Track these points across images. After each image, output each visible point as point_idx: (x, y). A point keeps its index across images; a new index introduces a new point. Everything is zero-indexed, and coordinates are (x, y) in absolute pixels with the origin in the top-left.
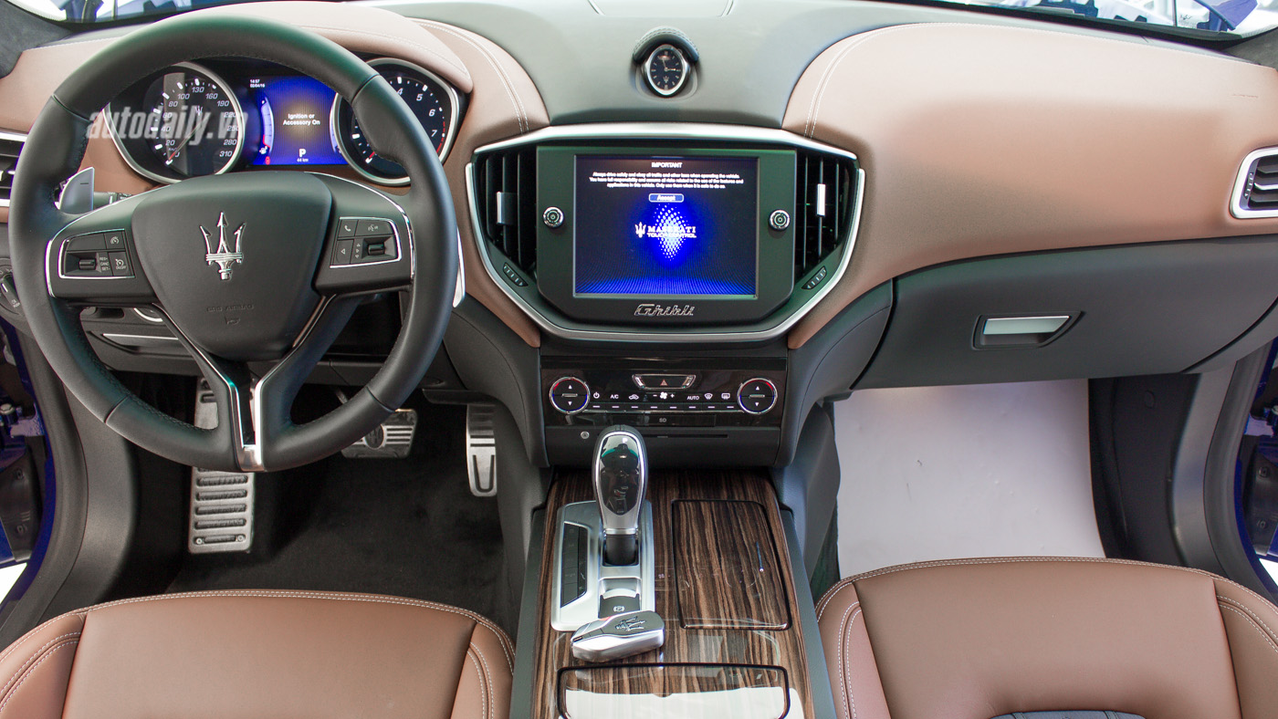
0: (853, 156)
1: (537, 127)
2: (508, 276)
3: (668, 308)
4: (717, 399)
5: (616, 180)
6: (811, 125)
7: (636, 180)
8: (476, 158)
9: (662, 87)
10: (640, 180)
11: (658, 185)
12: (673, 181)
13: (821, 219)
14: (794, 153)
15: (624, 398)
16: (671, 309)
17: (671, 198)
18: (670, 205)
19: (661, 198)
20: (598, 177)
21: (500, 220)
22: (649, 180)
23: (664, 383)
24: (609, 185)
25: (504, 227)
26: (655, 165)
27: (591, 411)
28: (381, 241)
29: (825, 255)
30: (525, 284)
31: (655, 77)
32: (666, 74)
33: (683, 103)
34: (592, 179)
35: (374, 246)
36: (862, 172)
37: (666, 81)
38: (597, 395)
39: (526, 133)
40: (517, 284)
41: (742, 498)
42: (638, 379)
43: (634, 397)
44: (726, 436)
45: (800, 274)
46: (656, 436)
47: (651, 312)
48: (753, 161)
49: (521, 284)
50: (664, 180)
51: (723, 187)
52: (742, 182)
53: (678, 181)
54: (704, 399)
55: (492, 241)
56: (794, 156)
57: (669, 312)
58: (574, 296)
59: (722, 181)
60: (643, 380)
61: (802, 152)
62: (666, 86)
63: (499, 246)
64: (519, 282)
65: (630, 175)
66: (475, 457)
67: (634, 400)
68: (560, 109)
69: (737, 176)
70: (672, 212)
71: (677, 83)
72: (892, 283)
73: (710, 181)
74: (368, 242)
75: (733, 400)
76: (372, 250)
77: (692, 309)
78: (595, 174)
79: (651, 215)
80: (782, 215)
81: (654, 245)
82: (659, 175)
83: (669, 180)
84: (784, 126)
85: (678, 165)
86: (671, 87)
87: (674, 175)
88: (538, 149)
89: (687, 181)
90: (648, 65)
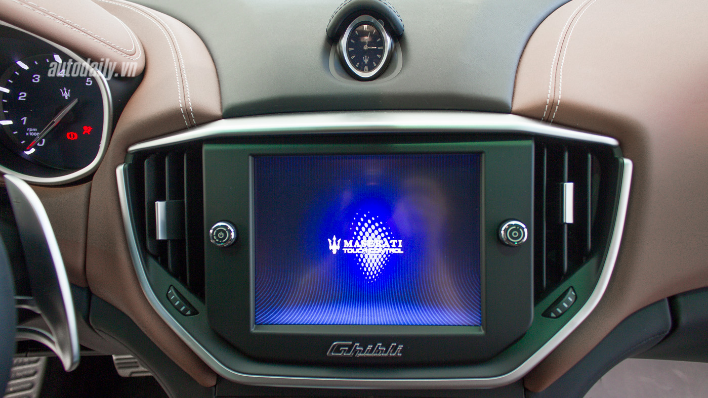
0: (612, 141)
1: (205, 119)
2: (172, 303)
3: (370, 347)
6: (553, 105)
8: (130, 161)
9: (361, 69)
13: (566, 226)
14: (531, 143)
16: (373, 349)
21: (160, 236)
25: (169, 241)
29: (573, 269)
30: (195, 312)
31: (353, 57)
32: (365, 54)
33: (385, 86)
36: (628, 164)
37: (366, 61)
39: (192, 127)
40: (183, 313)
45: (540, 295)
47: (348, 351)
48: (476, 156)
49: (189, 313)
55: (155, 257)
56: (530, 147)
57: (371, 351)
58: (253, 330)
61: (540, 140)
62: (366, 68)
63: (164, 264)
64: (186, 310)
68: (235, 98)
71: (378, 64)
72: (667, 302)
77: (400, 347)
79: (348, 226)
80: (518, 228)
81: (351, 263)
84: (516, 107)
86: (370, 69)
88: (206, 148)
90: (344, 42)
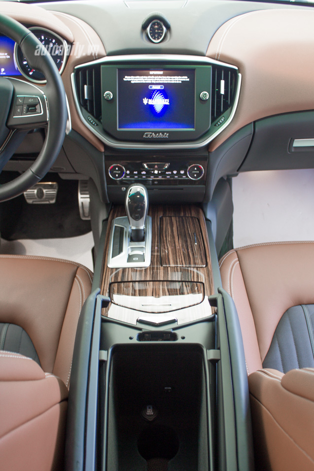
0: (236, 68)
1: (100, 57)
2: (90, 121)
3: (157, 135)
4: (178, 173)
5: (135, 79)
6: (218, 55)
7: (143, 80)
8: (75, 71)
9: (155, 39)
10: (145, 80)
11: (153, 82)
12: (159, 80)
13: (222, 96)
14: (210, 67)
15: (139, 173)
16: (159, 135)
17: (158, 87)
18: (158, 90)
19: (154, 87)
20: (127, 78)
21: (86, 97)
22: (149, 80)
23: (156, 167)
24: (132, 82)
25: (88, 101)
26: (151, 73)
27: (126, 179)
28: (34, 105)
29: (224, 111)
30: (97, 125)
31: (151, 35)
32: (156, 34)
33: (163, 46)
34: (124, 79)
35: (32, 107)
36: (240, 75)
37: (156, 36)
38: (128, 172)
39: (96, 59)
40: (94, 125)
41: (190, 215)
42: (145, 165)
43: (144, 173)
44: (182, 189)
45: (213, 120)
46: (153, 189)
47: (150, 136)
48: (194, 70)
50: (155, 80)
51: (180, 82)
52: (188, 80)
53: (161, 80)
54: (173, 173)
55: (83, 106)
56: (210, 68)
58: (118, 129)
59: (180, 80)
60: (147, 165)
61: (214, 66)
63: (86, 109)
65: (141, 77)
66: (82, 203)
67: (144, 174)
68: (111, 49)
69: (186, 77)
70: (159, 93)
71: (161, 36)
72: (253, 124)
73: (175, 80)
74: (29, 106)
75: (185, 174)
76: (31, 110)
77: (168, 134)
78: (126, 77)
79: (150, 95)
80: (205, 94)
82: (153, 77)
83: (157, 80)
84: (207, 55)
85: (161, 73)
86: (158, 39)
87: (160, 77)
88: (102, 66)
89: (165, 80)
90: (148, 29)
